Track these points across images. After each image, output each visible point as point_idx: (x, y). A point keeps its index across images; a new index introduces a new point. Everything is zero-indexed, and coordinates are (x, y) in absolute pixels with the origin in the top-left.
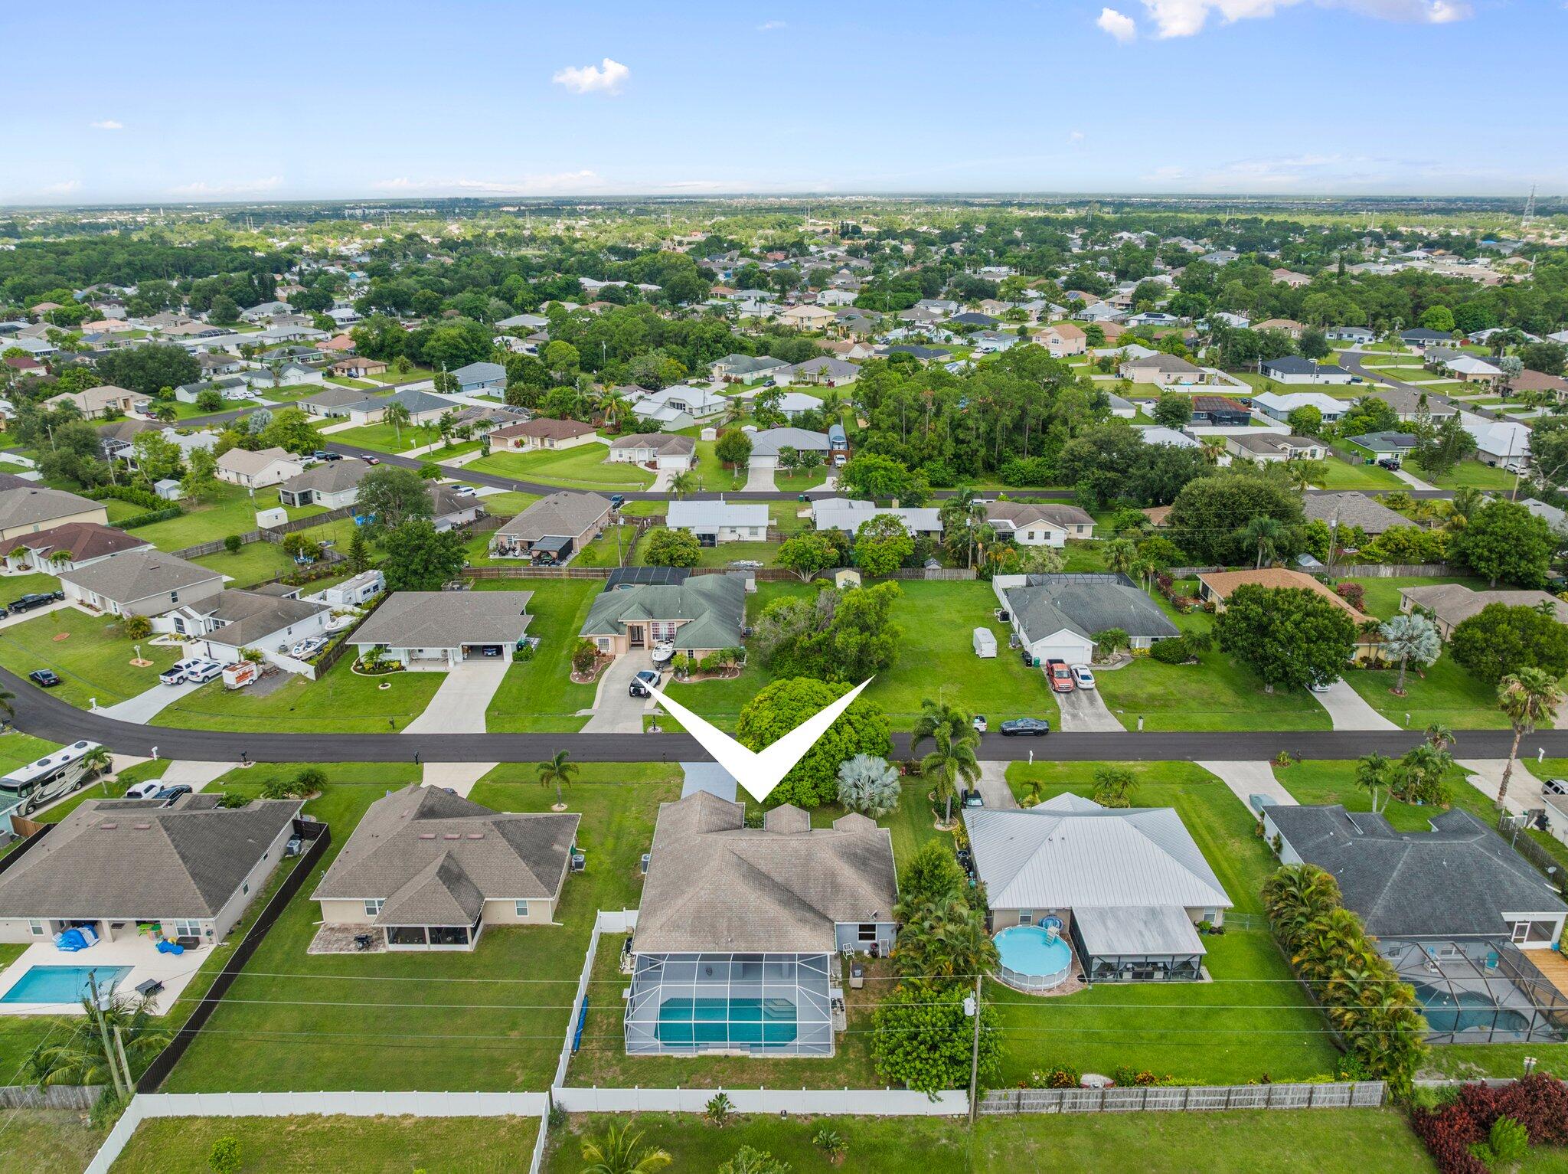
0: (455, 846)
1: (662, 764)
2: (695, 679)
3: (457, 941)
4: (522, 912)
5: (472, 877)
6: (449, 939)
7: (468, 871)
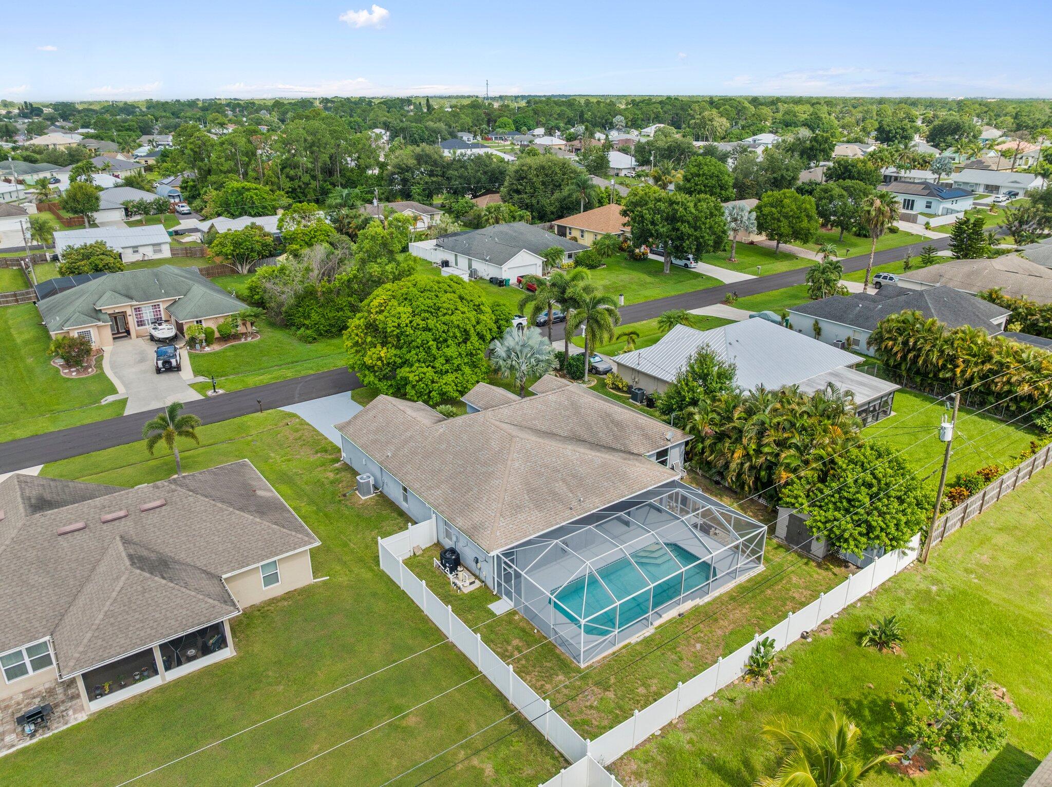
0: (127, 527)
1: (258, 414)
2: (216, 347)
3: (206, 651)
4: (271, 579)
5: (182, 556)
6: (191, 652)
7: (167, 551)
